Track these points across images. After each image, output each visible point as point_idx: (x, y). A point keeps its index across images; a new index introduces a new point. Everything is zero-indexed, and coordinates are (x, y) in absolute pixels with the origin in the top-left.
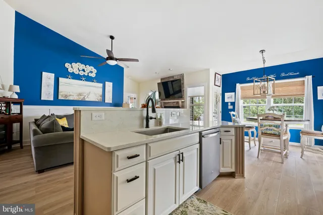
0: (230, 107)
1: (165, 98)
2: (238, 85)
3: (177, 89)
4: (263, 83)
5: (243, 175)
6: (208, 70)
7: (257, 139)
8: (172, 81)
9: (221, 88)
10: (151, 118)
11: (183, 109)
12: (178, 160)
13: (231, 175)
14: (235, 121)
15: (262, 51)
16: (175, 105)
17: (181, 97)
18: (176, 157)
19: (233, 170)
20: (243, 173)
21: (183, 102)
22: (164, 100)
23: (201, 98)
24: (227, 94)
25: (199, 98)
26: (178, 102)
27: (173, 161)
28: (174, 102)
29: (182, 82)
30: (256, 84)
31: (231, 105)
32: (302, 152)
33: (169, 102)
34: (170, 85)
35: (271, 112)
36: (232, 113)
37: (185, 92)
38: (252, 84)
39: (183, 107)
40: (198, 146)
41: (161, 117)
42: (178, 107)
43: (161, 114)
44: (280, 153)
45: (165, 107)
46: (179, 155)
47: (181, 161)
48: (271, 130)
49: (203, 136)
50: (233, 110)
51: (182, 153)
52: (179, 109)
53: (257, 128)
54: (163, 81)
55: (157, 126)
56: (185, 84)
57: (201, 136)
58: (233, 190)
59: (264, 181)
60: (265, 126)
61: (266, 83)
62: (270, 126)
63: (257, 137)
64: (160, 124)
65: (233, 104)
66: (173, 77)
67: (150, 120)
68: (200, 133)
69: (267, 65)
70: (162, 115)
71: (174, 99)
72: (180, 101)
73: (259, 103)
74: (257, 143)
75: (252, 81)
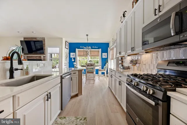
0: (73, 60)
1: (28, 53)
2: (76, 49)
3: (39, 47)
4: (87, 50)
5: (81, 94)
6: (62, 38)
7: (85, 75)
8: (35, 42)
9: (68, 50)
10: (17, 70)
11: (44, 61)
12: (46, 99)
13: (77, 95)
14: (76, 67)
15: (87, 35)
16: (38, 58)
17: (43, 53)
18: (45, 98)
19: (77, 93)
20: (81, 93)
21: (44, 57)
22: (28, 54)
23: (55, 55)
24: (71, 54)
25: (54, 55)
26: (40, 57)
27: (43, 101)
28: (37, 56)
29: (43, 43)
30: (85, 50)
31: (73, 59)
32: (99, 78)
33: (32, 56)
34: (32, 44)
35: (90, 62)
36: (74, 63)
37: (46, 50)
38: (83, 50)
39: (44, 60)
40: (60, 85)
41: (27, 68)
42: (41, 60)
43: (27, 65)
44: (93, 79)
45: (28, 60)
46: (47, 95)
47: (49, 99)
48: (90, 70)
49: (63, 78)
50: (75, 62)
51: (50, 93)
52: (41, 61)
53: (85, 70)
54: (26, 40)
55: (23, 75)
56: (46, 44)
57: (62, 78)
58: (78, 103)
59: (89, 93)
60: (89, 69)
61: (88, 50)
62: (90, 69)
63: (85, 74)
64: (27, 73)
65: (74, 59)
66: (36, 38)
67: (15, 72)
68: (61, 76)
69: (89, 42)
70: (29, 66)
71: (37, 54)
72: (42, 56)
73: (84, 59)
74: (85, 77)
75: (83, 48)
